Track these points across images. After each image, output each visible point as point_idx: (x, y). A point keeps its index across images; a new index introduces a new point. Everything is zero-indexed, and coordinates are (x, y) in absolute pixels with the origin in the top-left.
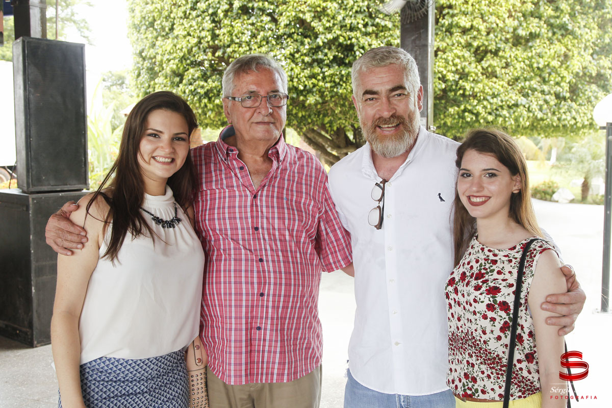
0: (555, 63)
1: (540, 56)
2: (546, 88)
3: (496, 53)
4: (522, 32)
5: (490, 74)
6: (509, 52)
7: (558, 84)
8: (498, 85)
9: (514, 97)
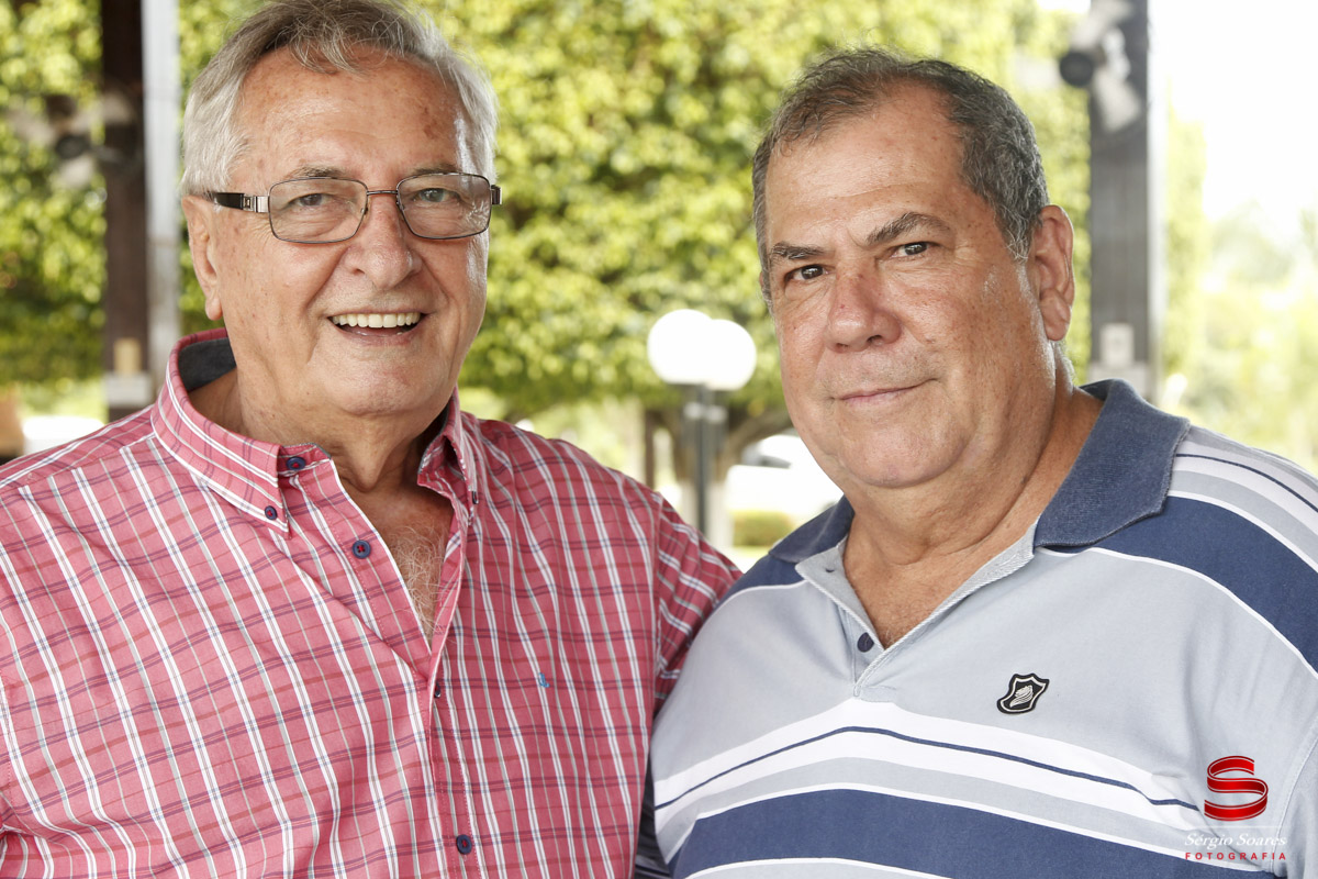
0: (717, 234)
1: (679, 213)
2: (695, 290)
3: (560, 212)
4: (624, 163)
5: (549, 261)
6: (596, 209)
7: (726, 281)
8: (567, 287)
9: (610, 311)
